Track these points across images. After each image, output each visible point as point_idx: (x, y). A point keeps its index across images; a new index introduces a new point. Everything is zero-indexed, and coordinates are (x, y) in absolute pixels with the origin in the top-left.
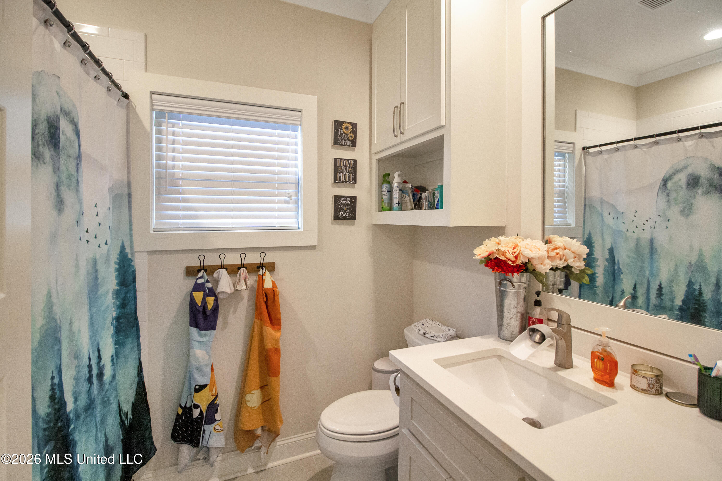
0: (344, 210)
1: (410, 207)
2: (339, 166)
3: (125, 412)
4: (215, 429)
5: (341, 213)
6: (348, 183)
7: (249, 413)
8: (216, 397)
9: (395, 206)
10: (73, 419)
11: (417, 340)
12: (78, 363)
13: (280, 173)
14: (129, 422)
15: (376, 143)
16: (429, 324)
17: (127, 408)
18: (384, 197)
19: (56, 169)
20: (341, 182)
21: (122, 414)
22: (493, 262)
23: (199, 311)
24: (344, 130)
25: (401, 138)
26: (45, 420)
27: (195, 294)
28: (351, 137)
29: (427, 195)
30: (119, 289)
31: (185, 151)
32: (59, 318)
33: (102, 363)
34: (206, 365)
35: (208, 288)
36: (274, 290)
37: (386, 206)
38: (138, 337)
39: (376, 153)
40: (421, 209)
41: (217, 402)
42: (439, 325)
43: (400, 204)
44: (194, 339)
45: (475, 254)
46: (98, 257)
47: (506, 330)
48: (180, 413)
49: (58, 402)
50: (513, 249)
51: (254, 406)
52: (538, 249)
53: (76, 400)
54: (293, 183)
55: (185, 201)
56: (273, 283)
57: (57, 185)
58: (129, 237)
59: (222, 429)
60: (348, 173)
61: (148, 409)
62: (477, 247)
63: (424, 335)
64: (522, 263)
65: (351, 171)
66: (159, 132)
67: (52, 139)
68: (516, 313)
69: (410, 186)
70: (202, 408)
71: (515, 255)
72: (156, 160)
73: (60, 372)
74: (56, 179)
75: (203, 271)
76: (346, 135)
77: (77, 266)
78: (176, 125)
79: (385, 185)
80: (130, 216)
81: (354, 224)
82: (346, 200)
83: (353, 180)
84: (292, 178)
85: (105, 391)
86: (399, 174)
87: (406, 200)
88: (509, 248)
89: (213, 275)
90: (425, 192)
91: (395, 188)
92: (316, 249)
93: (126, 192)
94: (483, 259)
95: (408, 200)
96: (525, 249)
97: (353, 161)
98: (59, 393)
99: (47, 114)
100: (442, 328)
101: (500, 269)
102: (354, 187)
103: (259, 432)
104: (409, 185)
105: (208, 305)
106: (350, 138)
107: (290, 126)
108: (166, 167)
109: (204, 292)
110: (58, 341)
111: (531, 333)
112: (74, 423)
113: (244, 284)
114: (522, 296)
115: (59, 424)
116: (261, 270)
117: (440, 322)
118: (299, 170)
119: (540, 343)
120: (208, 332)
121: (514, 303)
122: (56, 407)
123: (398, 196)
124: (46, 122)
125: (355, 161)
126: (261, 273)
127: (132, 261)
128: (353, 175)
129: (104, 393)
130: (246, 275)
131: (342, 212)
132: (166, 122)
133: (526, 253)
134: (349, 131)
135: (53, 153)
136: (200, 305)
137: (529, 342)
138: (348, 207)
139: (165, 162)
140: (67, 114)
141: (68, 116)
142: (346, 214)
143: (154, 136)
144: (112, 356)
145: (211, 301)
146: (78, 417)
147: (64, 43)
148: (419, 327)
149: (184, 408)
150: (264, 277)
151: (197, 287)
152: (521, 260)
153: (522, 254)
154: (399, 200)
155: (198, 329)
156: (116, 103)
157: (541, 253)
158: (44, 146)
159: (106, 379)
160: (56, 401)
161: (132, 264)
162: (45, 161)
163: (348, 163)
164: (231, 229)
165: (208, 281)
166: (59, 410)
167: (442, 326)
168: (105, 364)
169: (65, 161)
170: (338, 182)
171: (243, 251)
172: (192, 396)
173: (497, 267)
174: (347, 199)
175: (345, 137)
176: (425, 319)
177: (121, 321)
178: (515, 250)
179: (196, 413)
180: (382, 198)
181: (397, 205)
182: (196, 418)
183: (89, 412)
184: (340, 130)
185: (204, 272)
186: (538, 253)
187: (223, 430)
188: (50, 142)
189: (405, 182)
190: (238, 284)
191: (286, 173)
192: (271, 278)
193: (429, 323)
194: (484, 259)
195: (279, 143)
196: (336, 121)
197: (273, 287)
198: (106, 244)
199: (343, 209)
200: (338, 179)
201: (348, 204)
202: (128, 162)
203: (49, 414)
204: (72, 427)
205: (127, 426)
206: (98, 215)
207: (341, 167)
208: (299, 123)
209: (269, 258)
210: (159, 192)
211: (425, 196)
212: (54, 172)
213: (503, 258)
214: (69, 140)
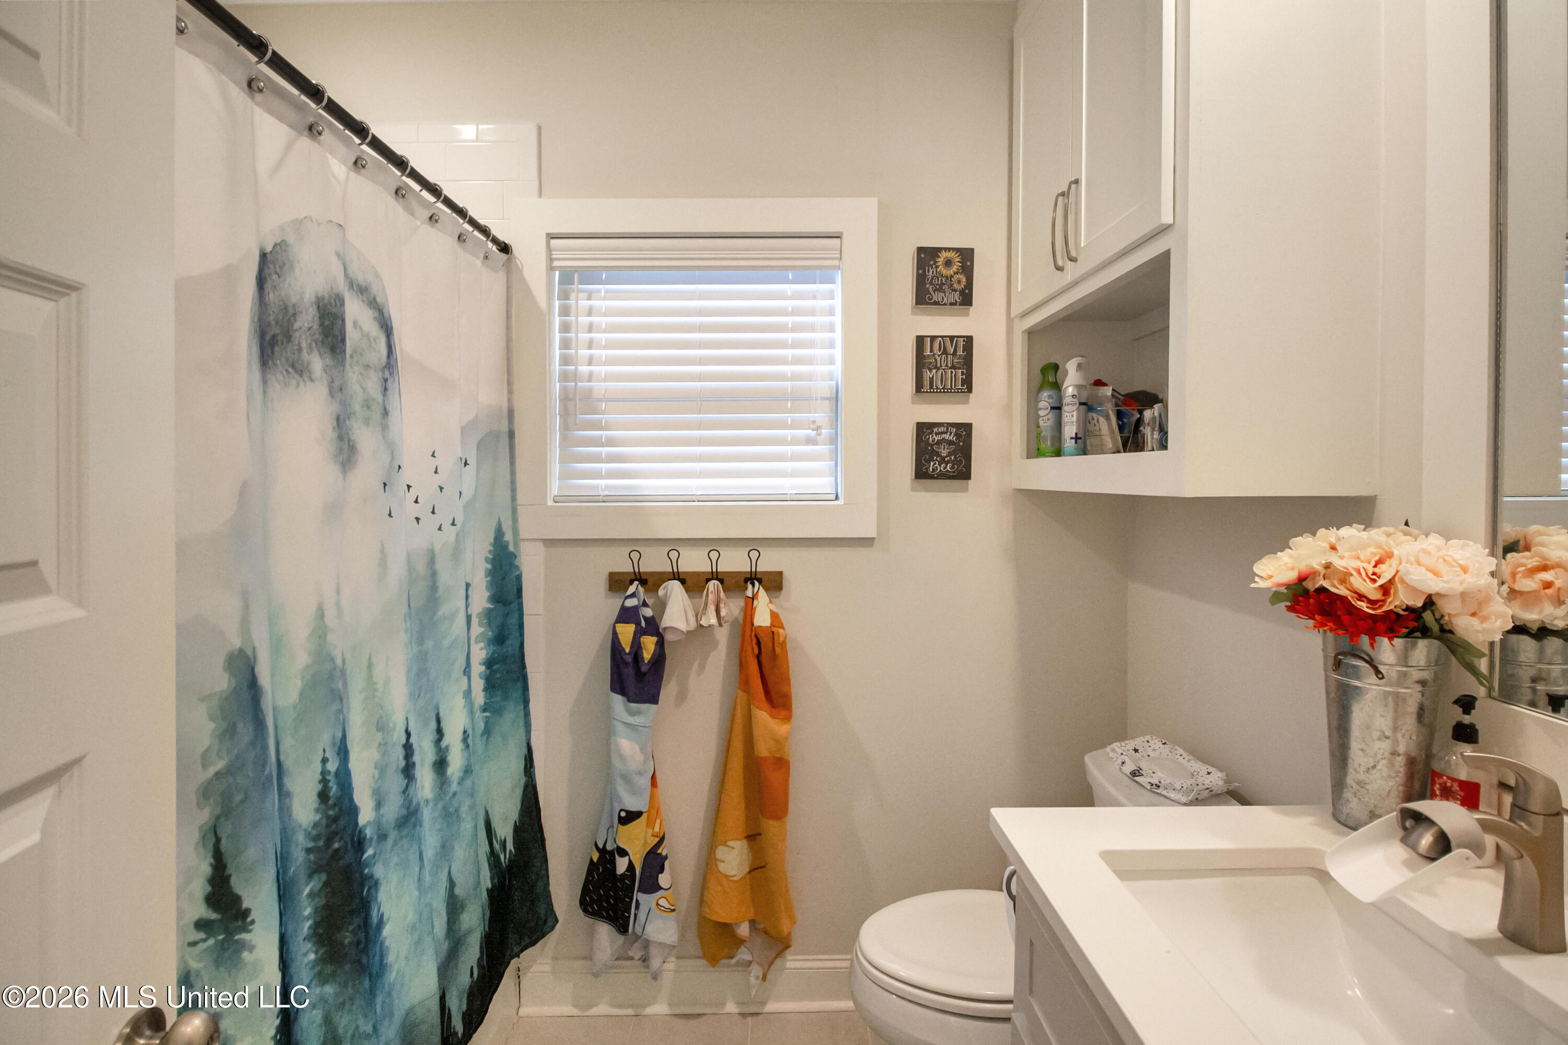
0: (940, 456)
1: (1110, 445)
2: (928, 352)
3: (500, 836)
4: (658, 904)
5: (932, 464)
6: (951, 392)
7: (722, 885)
8: (662, 840)
9: (1069, 444)
10: (371, 839)
11: (1112, 790)
12: (383, 739)
13: (795, 377)
14: (509, 858)
15: (1019, 290)
16: (1154, 750)
17: (505, 831)
18: (1041, 423)
19: (337, 390)
20: (934, 392)
21: (494, 841)
22: (1311, 600)
23: (627, 664)
24: (942, 269)
25: (1071, 272)
26: (310, 833)
27: (620, 628)
28: (959, 282)
29: (1156, 414)
30: (492, 609)
31: (610, 345)
32: (340, 655)
33: (444, 744)
34: (640, 773)
35: (645, 618)
36: (773, 633)
37: (1047, 445)
38: (526, 702)
39: (1025, 315)
40: (1142, 450)
41: (663, 851)
42: (1182, 757)
43: (1080, 438)
44: (618, 718)
45: (1258, 576)
46: (437, 548)
47: (1356, 800)
48: (595, 860)
49: (335, 805)
50: (1375, 566)
51: (733, 873)
52: (1458, 569)
53: (379, 805)
54: (824, 399)
55: (611, 442)
56: (774, 615)
57: (338, 419)
58: (510, 513)
59: (672, 908)
60: (950, 368)
61: (543, 840)
62: (1266, 557)
63: (1134, 776)
64: (1408, 608)
65: (958, 362)
66: (565, 311)
67: (327, 336)
68: (1387, 755)
69: (1109, 394)
70: (632, 858)
71: (1380, 582)
72: (560, 365)
73: (343, 752)
74: (335, 408)
75: (636, 583)
76: (947, 278)
77: (383, 562)
78: (594, 295)
79: (1045, 394)
80: (513, 473)
81: (966, 490)
82: (946, 433)
83: (962, 385)
84: (824, 387)
85: (451, 794)
86: (1079, 366)
87: (1100, 430)
88: (1362, 562)
89: (657, 591)
90: (1151, 407)
91: (1067, 400)
92: (875, 544)
93: (505, 428)
94: (1283, 590)
95: (1106, 427)
96: (1412, 569)
97: (964, 341)
98: (337, 790)
99: (317, 293)
100: (1188, 765)
101: (1329, 622)
102: (966, 402)
103: (744, 930)
104: (1108, 391)
105: (644, 651)
106: (956, 286)
107: (818, 272)
108: (575, 377)
109: (636, 624)
110: (339, 697)
111: (1408, 823)
112: (373, 846)
113: (715, 614)
114: (1412, 706)
115: (336, 845)
116: (750, 586)
117: (1185, 750)
118: (837, 368)
119: (1433, 859)
120: (644, 707)
121: (1383, 723)
122: (331, 813)
123: (1075, 419)
124: (315, 307)
125: (969, 340)
126: (749, 593)
127: (516, 557)
128: (963, 373)
129: (448, 798)
130: (719, 596)
131: (936, 460)
132: (576, 290)
133: (1416, 578)
134: (955, 268)
135: (328, 361)
136: (627, 650)
137: (1399, 851)
138: (951, 448)
139: (573, 367)
140: (362, 290)
141: (365, 294)
142: (947, 465)
143: (557, 320)
144: (465, 732)
145: (649, 644)
146: (382, 837)
147: (355, 163)
148: (1122, 754)
149: (603, 851)
150: (756, 602)
151: (626, 615)
152: (1401, 599)
153: (1402, 581)
154: (1078, 428)
155: (625, 699)
156: (478, 263)
157: (1470, 580)
158: (310, 349)
159: (453, 774)
160: (331, 802)
161: (517, 562)
162: (313, 377)
163: (952, 346)
164: (694, 498)
165: (645, 604)
166: (335, 819)
167: (1189, 761)
168: (451, 745)
169: (360, 376)
170: (927, 392)
171: (714, 544)
172: (615, 830)
173: (1321, 614)
174: (947, 429)
175: (943, 284)
176: (1143, 735)
177: (495, 667)
178: (1382, 568)
179: (621, 865)
180: (1039, 427)
181: (1074, 441)
182: (621, 875)
183: (406, 831)
184: (932, 268)
185: (639, 586)
186: (1458, 579)
187: (673, 910)
188: (323, 343)
189: (1099, 383)
190: (704, 614)
191: (809, 377)
192: (770, 605)
193: (1154, 746)
194: (1285, 591)
195: (796, 312)
196: (920, 250)
197: (771, 624)
198: (453, 524)
199: (938, 454)
200: (926, 383)
201: (950, 443)
202: (509, 373)
203: (316, 825)
204: (370, 852)
205: (504, 864)
206: (438, 471)
207: (934, 355)
208: (836, 263)
209: (768, 563)
210: (565, 427)
211: (1152, 416)
212: (332, 396)
213: (1342, 591)
214: (368, 336)
